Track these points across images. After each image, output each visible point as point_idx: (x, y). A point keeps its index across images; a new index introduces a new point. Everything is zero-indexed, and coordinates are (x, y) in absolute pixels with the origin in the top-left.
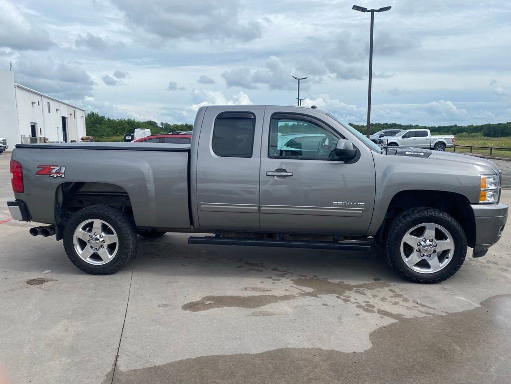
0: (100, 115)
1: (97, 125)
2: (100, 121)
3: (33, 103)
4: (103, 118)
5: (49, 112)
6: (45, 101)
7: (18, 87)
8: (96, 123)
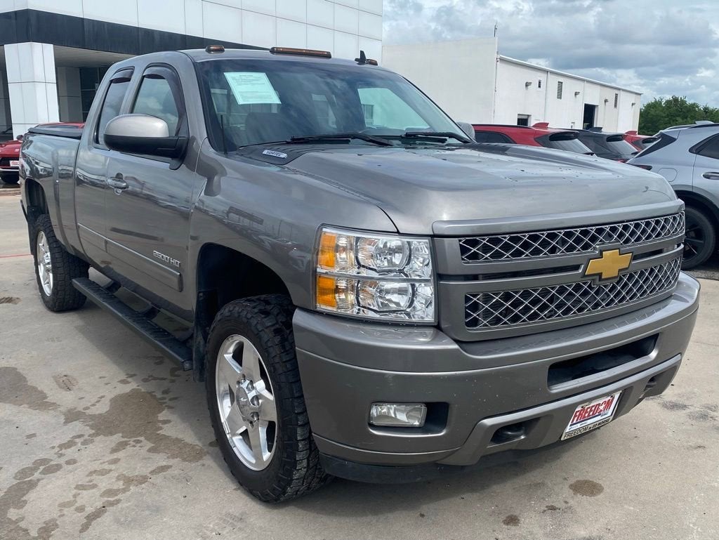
0: (689, 101)
1: (678, 118)
2: (688, 111)
3: (527, 85)
4: (694, 106)
5: (560, 96)
6: (554, 81)
7: (502, 60)
8: (679, 116)
